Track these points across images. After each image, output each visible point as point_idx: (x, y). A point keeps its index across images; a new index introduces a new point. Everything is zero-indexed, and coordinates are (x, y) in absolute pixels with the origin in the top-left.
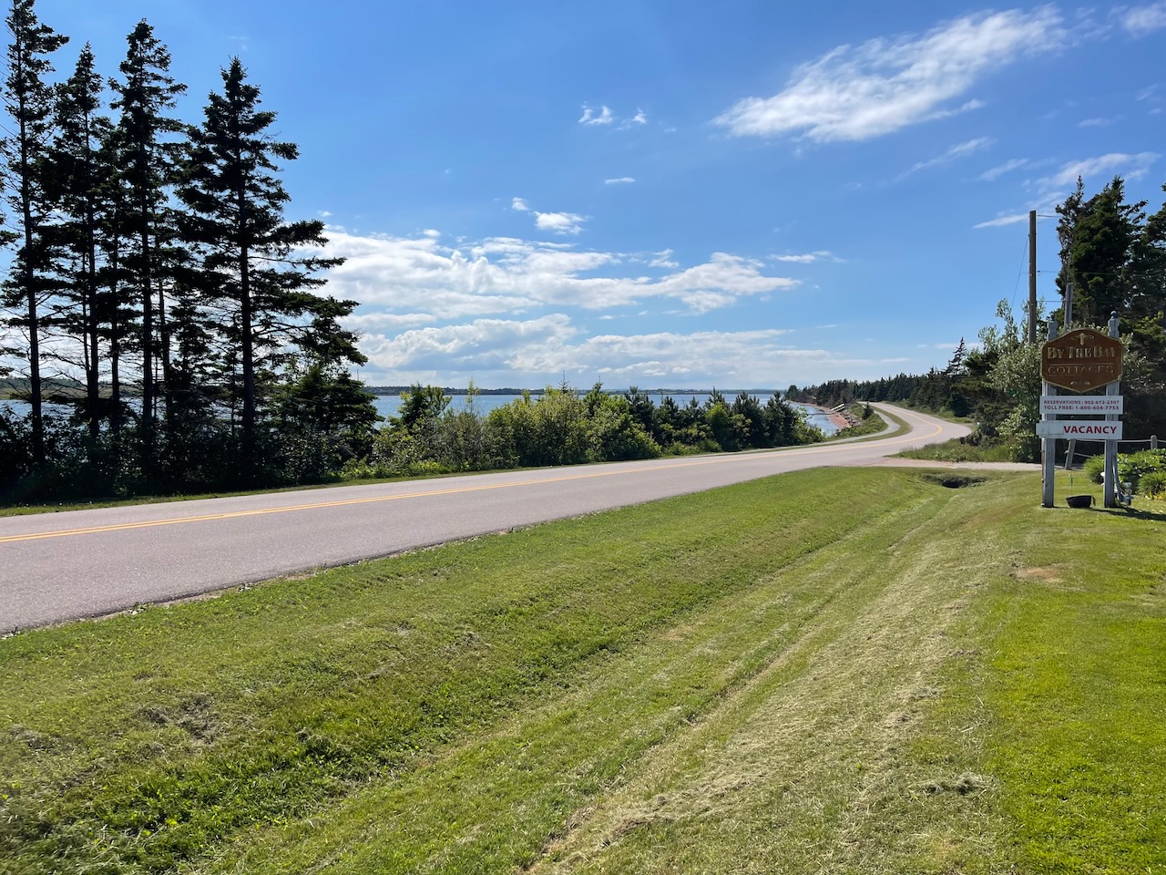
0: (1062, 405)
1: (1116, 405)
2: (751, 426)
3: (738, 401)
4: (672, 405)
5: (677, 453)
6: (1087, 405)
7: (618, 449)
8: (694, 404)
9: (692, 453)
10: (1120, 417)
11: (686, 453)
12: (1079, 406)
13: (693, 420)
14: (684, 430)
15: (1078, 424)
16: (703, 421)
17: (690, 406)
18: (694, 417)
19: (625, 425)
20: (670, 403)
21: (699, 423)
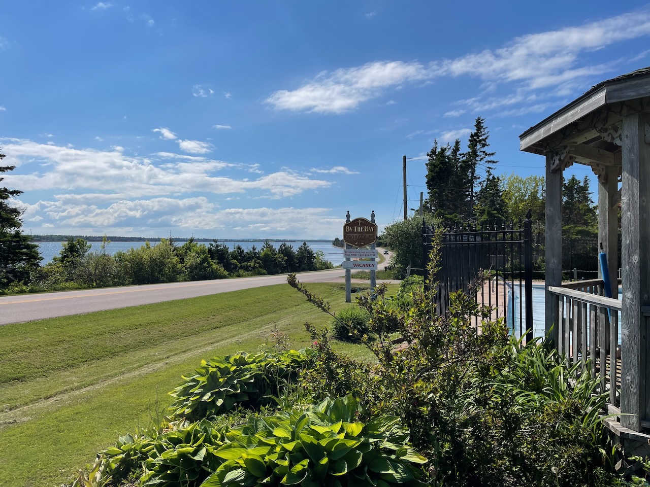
1: (374, 254)
2: (286, 261)
3: (281, 247)
4: (240, 249)
5: (239, 276)
6: (363, 254)
7: (200, 273)
8: (254, 249)
9: (249, 276)
11: (245, 276)
12: (359, 254)
13: (253, 258)
14: (246, 263)
16: (258, 258)
17: (251, 250)
18: (253, 256)
19: (204, 260)
20: (239, 248)
21: (256, 259)
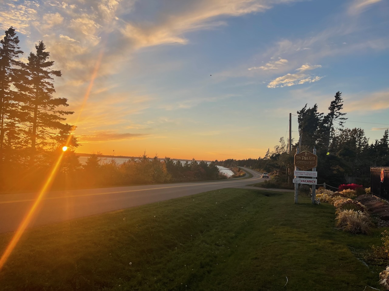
0: (300, 173)
1: (315, 174)
6: (307, 174)
10: (316, 178)
12: (305, 174)
15: (305, 179)
